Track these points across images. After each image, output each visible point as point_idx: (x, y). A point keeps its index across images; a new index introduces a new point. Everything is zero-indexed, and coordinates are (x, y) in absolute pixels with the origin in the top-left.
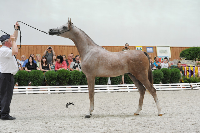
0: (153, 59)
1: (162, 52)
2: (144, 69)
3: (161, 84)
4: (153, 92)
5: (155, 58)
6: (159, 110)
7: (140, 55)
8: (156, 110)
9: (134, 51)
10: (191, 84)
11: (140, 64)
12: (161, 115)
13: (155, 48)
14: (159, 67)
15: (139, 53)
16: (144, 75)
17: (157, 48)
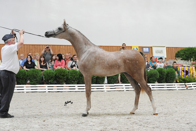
0: (149, 59)
1: (158, 52)
2: (140, 69)
3: (157, 84)
4: (149, 92)
5: (151, 58)
6: (155, 109)
7: (136, 55)
8: (152, 109)
9: (130, 51)
10: (186, 84)
11: (136, 64)
12: (157, 114)
13: (151, 48)
14: (154, 67)
15: (135, 53)
16: (140, 74)
17: (154, 48)
